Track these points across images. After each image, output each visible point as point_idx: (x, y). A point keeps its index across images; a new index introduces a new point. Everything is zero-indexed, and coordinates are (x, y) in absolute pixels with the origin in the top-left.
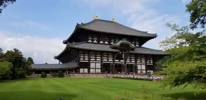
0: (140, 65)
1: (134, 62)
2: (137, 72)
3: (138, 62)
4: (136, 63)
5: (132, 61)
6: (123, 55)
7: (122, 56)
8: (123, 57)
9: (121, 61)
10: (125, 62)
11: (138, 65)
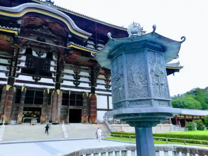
0: (106, 97)
1: (87, 85)
2: (95, 116)
3: (98, 87)
4: (93, 90)
5: (81, 85)
6: (52, 63)
7: (49, 66)
8: (52, 69)
9: (43, 80)
10: (58, 86)
11: (98, 97)
